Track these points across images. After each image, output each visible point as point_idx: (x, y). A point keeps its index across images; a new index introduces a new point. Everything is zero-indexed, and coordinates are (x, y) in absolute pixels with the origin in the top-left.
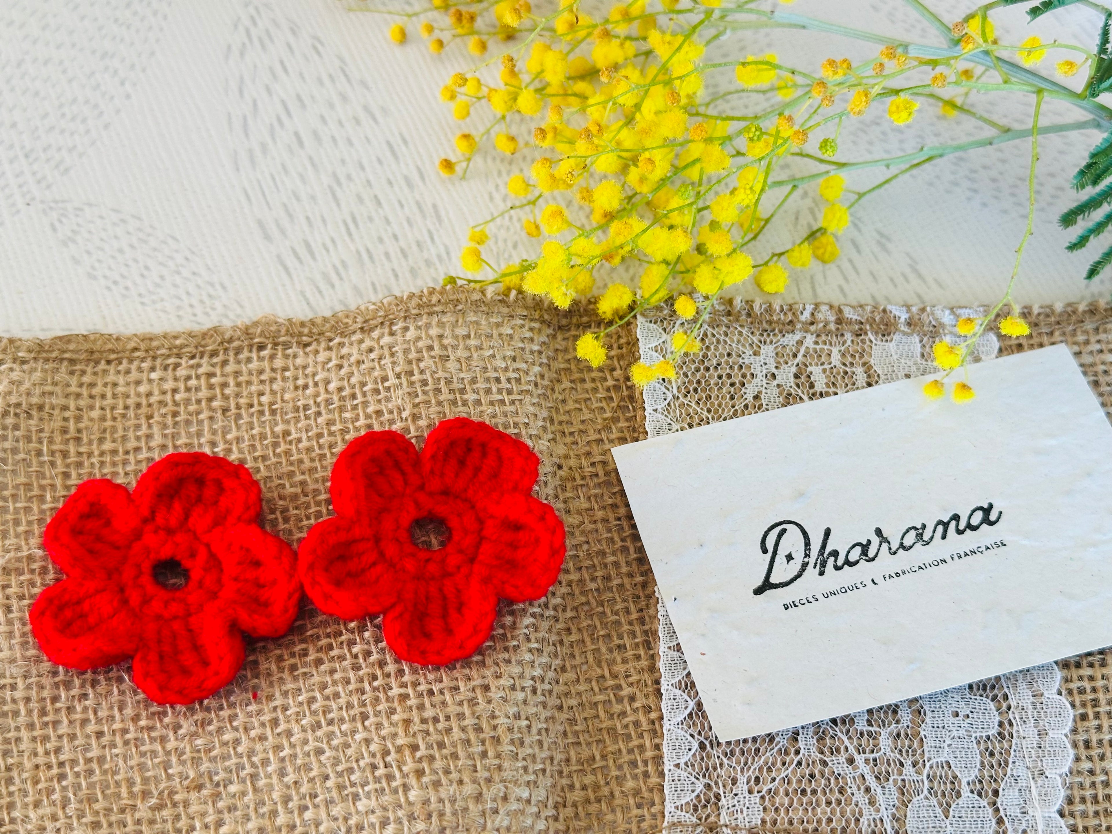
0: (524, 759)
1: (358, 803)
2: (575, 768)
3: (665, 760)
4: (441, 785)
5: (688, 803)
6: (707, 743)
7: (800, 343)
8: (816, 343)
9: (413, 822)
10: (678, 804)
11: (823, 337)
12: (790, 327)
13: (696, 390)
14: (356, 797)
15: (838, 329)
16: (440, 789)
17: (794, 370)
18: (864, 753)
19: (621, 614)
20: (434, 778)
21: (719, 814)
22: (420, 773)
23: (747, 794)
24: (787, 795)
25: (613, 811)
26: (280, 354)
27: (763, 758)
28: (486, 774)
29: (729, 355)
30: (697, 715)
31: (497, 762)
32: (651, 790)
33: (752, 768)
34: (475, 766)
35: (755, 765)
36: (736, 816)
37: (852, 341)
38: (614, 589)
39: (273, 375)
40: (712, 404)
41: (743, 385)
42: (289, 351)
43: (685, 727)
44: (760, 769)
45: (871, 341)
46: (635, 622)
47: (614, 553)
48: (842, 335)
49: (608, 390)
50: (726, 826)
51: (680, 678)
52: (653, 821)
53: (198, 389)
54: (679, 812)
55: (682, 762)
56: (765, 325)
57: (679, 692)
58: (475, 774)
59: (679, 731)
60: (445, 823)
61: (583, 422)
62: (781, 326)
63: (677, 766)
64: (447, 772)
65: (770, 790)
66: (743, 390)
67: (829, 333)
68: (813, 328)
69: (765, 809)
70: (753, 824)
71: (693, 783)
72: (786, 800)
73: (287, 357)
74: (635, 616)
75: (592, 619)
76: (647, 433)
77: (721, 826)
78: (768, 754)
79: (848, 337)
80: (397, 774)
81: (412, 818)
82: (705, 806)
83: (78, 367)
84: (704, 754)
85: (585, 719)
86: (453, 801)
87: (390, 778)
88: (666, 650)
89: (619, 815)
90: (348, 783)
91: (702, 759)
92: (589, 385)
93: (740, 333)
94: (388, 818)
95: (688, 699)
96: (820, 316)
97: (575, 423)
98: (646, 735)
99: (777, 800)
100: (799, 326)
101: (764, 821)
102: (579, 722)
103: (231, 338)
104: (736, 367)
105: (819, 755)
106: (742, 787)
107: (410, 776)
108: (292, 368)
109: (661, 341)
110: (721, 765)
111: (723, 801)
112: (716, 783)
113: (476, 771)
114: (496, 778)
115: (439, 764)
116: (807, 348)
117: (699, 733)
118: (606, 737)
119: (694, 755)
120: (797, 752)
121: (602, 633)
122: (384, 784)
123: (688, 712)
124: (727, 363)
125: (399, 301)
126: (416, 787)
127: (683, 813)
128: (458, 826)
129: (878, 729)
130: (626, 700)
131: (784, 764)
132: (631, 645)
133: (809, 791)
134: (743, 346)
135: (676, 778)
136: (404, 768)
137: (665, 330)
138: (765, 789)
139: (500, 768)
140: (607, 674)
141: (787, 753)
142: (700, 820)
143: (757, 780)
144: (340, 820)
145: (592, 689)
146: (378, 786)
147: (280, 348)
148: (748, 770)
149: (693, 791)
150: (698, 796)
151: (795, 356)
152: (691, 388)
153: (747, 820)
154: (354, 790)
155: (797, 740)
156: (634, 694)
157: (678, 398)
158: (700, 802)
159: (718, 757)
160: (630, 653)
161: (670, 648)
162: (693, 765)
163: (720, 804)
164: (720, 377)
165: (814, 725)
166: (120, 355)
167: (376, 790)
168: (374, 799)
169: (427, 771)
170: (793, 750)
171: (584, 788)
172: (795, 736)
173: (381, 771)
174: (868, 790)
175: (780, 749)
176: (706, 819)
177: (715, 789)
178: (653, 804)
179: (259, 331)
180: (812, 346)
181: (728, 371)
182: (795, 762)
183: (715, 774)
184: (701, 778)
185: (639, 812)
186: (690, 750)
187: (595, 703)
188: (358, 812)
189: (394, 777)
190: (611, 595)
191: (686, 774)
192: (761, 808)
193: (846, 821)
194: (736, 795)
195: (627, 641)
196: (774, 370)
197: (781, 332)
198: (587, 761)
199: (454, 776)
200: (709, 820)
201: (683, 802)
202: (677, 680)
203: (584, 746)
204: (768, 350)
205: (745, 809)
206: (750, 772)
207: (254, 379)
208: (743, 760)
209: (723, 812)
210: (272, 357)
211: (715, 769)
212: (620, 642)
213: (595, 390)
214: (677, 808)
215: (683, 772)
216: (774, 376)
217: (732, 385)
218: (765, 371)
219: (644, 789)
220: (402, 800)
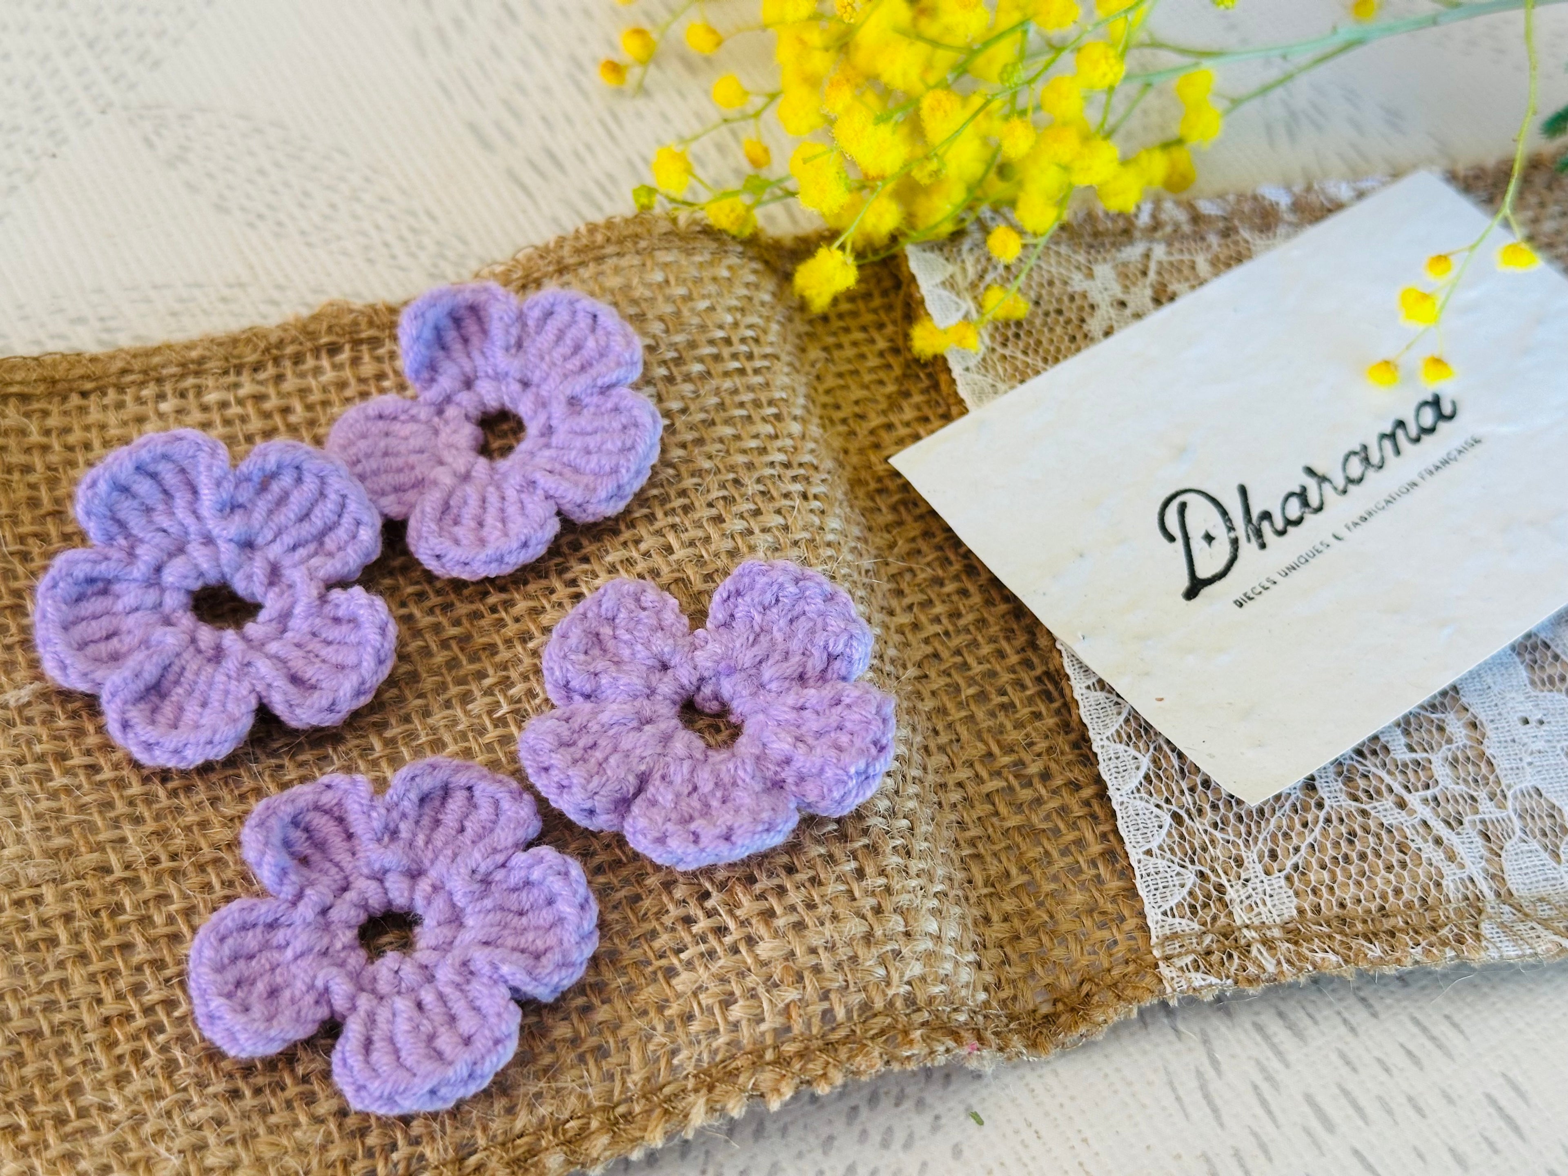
0: (918, 876)
1: (674, 982)
2: (985, 891)
3: (1128, 847)
4: (806, 927)
5: (1180, 905)
6: (1182, 813)
7: (1147, 256)
8: (1170, 253)
9: (775, 992)
10: (1166, 907)
11: (1177, 245)
12: (1124, 239)
13: (1017, 336)
14: (670, 973)
15: (1195, 232)
16: (806, 932)
17: (1148, 292)
18: (1417, 790)
19: (993, 660)
20: (794, 918)
21: (1231, 913)
22: (768, 915)
23: (1263, 876)
24: (1323, 867)
25: (1064, 941)
26: (366, 358)
27: (1273, 821)
28: (873, 901)
29: (1051, 283)
30: (1158, 776)
31: (882, 881)
32: (1114, 900)
33: (1261, 838)
34: (850, 892)
35: (1264, 834)
36: (1256, 910)
37: (1220, 246)
38: (972, 628)
39: (363, 388)
40: (1048, 351)
41: (1083, 320)
42: (381, 351)
43: (1146, 796)
44: (1274, 836)
45: (1247, 242)
46: (1018, 668)
47: (957, 577)
48: (1203, 239)
49: (881, 354)
50: (1247, 927)
51: (1117, 726)
52: (1132, 942)
53: (244, 419)
54: (1170, 920)
55: (1154, 845)
56: (1088, 239)
57: (1121, 747)
58: (855, 904)
59: (1138, 802)
60: (827, 985)
61: (857, 403)
62: (1112, 239)
63: (1149, 853)
64: (811, 906)
65: (1296, 867)
66: (1085, 327)
67: (1184, 237)
68: (1159, 234)
69: (1297, 894)
70: (1286, 917)
71: (1178, 874)
72: (1326, 875)
73: (379, 359)
74: (1014, 659)
75: (949, 675)
76: (961, 402)
77: (1240, 929)
78: (1278, 814)
79: (1213, 239)
80: (732, 925)
81: (772, 985)
82: (1206, 905)
83: (36, 406)
84: (1183, 830)
85: (979, 819)
86: (831, 948)
87: (721, 931)
88: (1084, 691)
89: (1072, 945)
90: (651, 954)
91: (1182, 837)
92: (850, 352)
93: (1058, 254)
94: (732, 994)
95: (1137, 755)
96: (1164, 217)
97: (843, 405)
98: (1082, 824)
99: (1312, 877)
100: (1137, 234)
101: (1301, 911)
102: (971, 825)
103: (281, 341)
104: (1066, 299)
105: (1354, 804)
106: (1253, 868)
107: (754, 921)
108: (391, 374)
109: (947, 275)
110: (1212, 841)
111: (1231, 894)
112: (1213, 870)
113: (854, 899)
114: (888, 905)
115: (795, 897)
116: (1160, 263)
117: (1168, 801)
118: (1019, 839)
119: (1169, 834)
120: (1320, 805)
121: (971, 691)
122: (713, 941)
123: (1141, 774)
124: (1051, 294)
125: (543, 252)
126: (766, 936)
127: (1177, 920)
128: (847, 986)
129: (1425, 755)
130: (1036, 782)
131: (1305, 825)
132: (1021, 701)
133: (1354, 856)
134: (1068, 270)
135: (1152, 871)
136: (738, 912)
137: (947, 259)
138: (1289, 864)
139: (888, 890)
140: (995, 749)
141: (1306, 809)
142: (1204, 924)
143: (1273, 855)
144: (652, 1014)
145: (977, 775)
146: (703, 948)
147: (364, 348)
148: (1256, 843)
149: (1183, 886)
150: (1191, 893)
151: (1144, 273)
152: (1010, 334)
153: (1275, 913)
154: (663, 962)
155: (1313, 788)
156: (1047, 768)
157: (993, 350)
158: (1196, 900)
159: (1206, 831)
160: (1024, 712)
161: (1088, 687)
162: (1172, 850)
163: (1227, 898)
164: (1047, 314)
165: (1332, 763)
166: (101, 383)
167: (702, 955)
168: (701, 970)
169: (779, 910)
170: (1313, 802)
171: (1006, 919)
172: (1310, 785)
173: (702, 924)
174: (1438, 841)
175: (1294, 805)
176: (1212, 924)
177: (1213, 878)
178: (1123, 919)
179: (325, 326)
180: (1165, 258)
181: (1055, 305)
182: (1321, 819)
183: (1207, 856)
184: (1188, 864)
185: (1105, 934)
186: (1161, 827)
187: (988, 795)
188: (678, 996)
189: (726, 929)
190: (969, 637)
191: (1165, 863)
192: (1291, 892)
193: (1424, 889)
194: (1247, 880)
195: (1015, 696)
196: (1121, 296)
197: (1113, 244)
198: (999, 878)
199: (824, 910)
200: (1219, 923)
201: (1173, 903)
202: (1113, 730)
203: (988, 859)
204: (1104, 271)
205: (1267, 898)
206: (1260, 843)
207: (333, 396)
208: (1243, 829)
209: (1237, 910)
210: (355, 361)
211: (1205, 849)
212: (1005, 699)
213: (862, 356)
214: (1165, 913)
215: (1159, 861)
216: (1123, 304)
217: (1068, 322)
218: (1108, 299)
219: (1101, 901)
220: (749, 961)
